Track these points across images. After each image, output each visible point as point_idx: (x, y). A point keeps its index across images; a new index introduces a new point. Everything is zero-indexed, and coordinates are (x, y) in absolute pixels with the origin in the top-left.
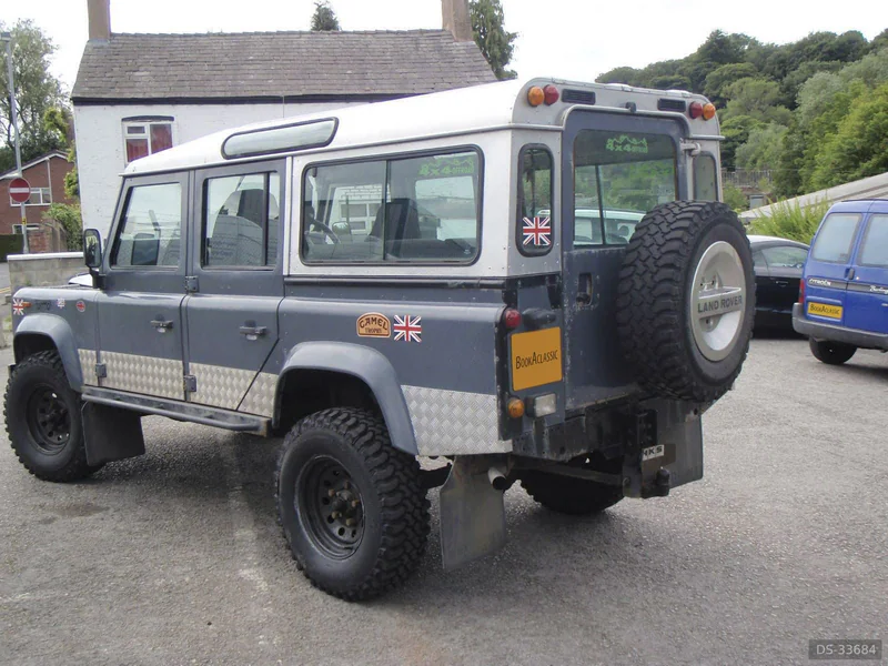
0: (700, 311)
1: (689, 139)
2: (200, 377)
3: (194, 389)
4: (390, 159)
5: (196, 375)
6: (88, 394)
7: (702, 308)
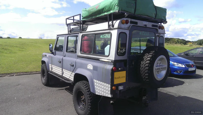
0: (156, 70)
1: (158, 33)
2: (64, 72)
3: (63, 74)
4: (96, 34)
5: (64, 71)
6: (50, 72)
7: (156, 69)
